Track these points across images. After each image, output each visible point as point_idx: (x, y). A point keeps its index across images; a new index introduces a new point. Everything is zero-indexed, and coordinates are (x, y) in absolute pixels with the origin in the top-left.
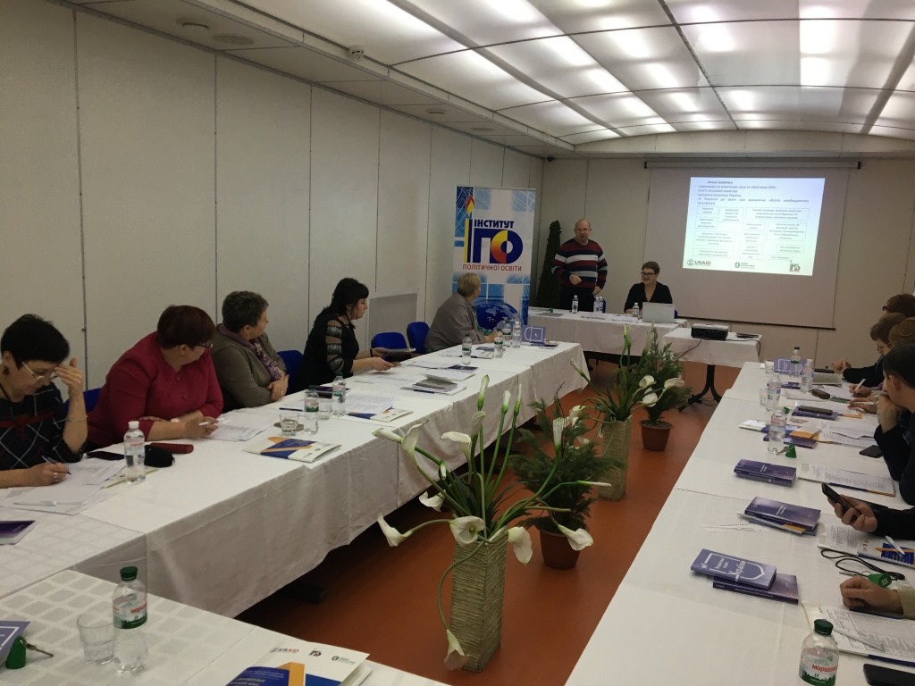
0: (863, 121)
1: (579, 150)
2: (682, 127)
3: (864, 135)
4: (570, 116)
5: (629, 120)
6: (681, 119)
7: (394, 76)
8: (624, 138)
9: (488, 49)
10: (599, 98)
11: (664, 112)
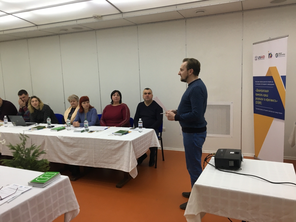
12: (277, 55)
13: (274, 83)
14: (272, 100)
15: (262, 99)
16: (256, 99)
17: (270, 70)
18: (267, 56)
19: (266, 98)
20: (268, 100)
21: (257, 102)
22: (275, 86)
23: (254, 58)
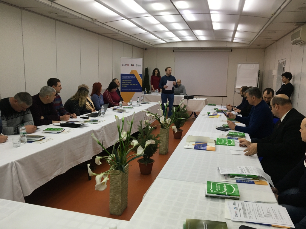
0: (231, 38)
1: (155, 46)
2: (183, 40)
3: (232, 42)
4: (152, 37)
5: (168, 38)
6: (183, 38)
7: (104, 26)
8: (167, 43)
9: (131, 19)
10: (160, 32)
11: (178, 36)
12: (136, 65)
13: (135, 77)
14: (134, 85)
15: (127, 85)
16: (122, 84)
17: (132, 71)
18: (130, 65)
19: (130, 84)
20: (131, 85)
21: (123, 86)
22: (136, 78)
23: (121, 65)
